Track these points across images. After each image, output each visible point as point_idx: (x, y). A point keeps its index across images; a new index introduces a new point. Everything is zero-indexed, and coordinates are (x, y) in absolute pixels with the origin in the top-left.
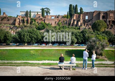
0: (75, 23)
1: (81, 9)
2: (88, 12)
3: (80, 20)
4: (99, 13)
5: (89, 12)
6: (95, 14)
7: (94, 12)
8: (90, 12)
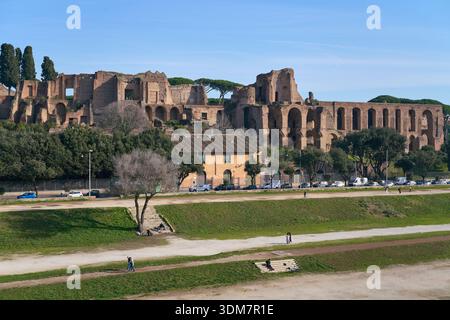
0: (29, 112)
1: (47, 64)
2: (74, 76)
3: (46, 102)
4: (114, 80)
5: (78, 76)
6: (98, 83)
7: (94, 76)
8: (81, 75)
